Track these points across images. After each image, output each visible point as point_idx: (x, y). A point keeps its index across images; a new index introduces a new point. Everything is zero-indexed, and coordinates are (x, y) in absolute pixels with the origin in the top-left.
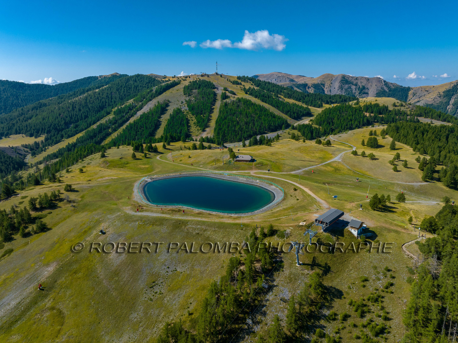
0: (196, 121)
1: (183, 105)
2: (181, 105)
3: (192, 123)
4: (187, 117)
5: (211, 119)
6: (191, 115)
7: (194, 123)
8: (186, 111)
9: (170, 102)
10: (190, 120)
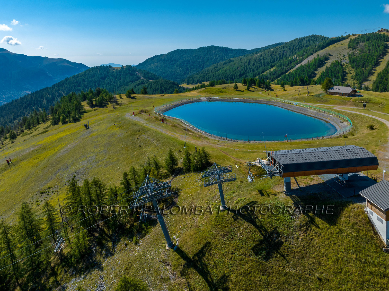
0: (354, 74)
1: (345, 59)
2: (342, 58)
3: (349, 76)
4: (346, 70)
5: (374, 73)
6: (350, 68)
7: (352, 77)
8: (346, 64)
9: (331, 56)
10: (347, 73)
